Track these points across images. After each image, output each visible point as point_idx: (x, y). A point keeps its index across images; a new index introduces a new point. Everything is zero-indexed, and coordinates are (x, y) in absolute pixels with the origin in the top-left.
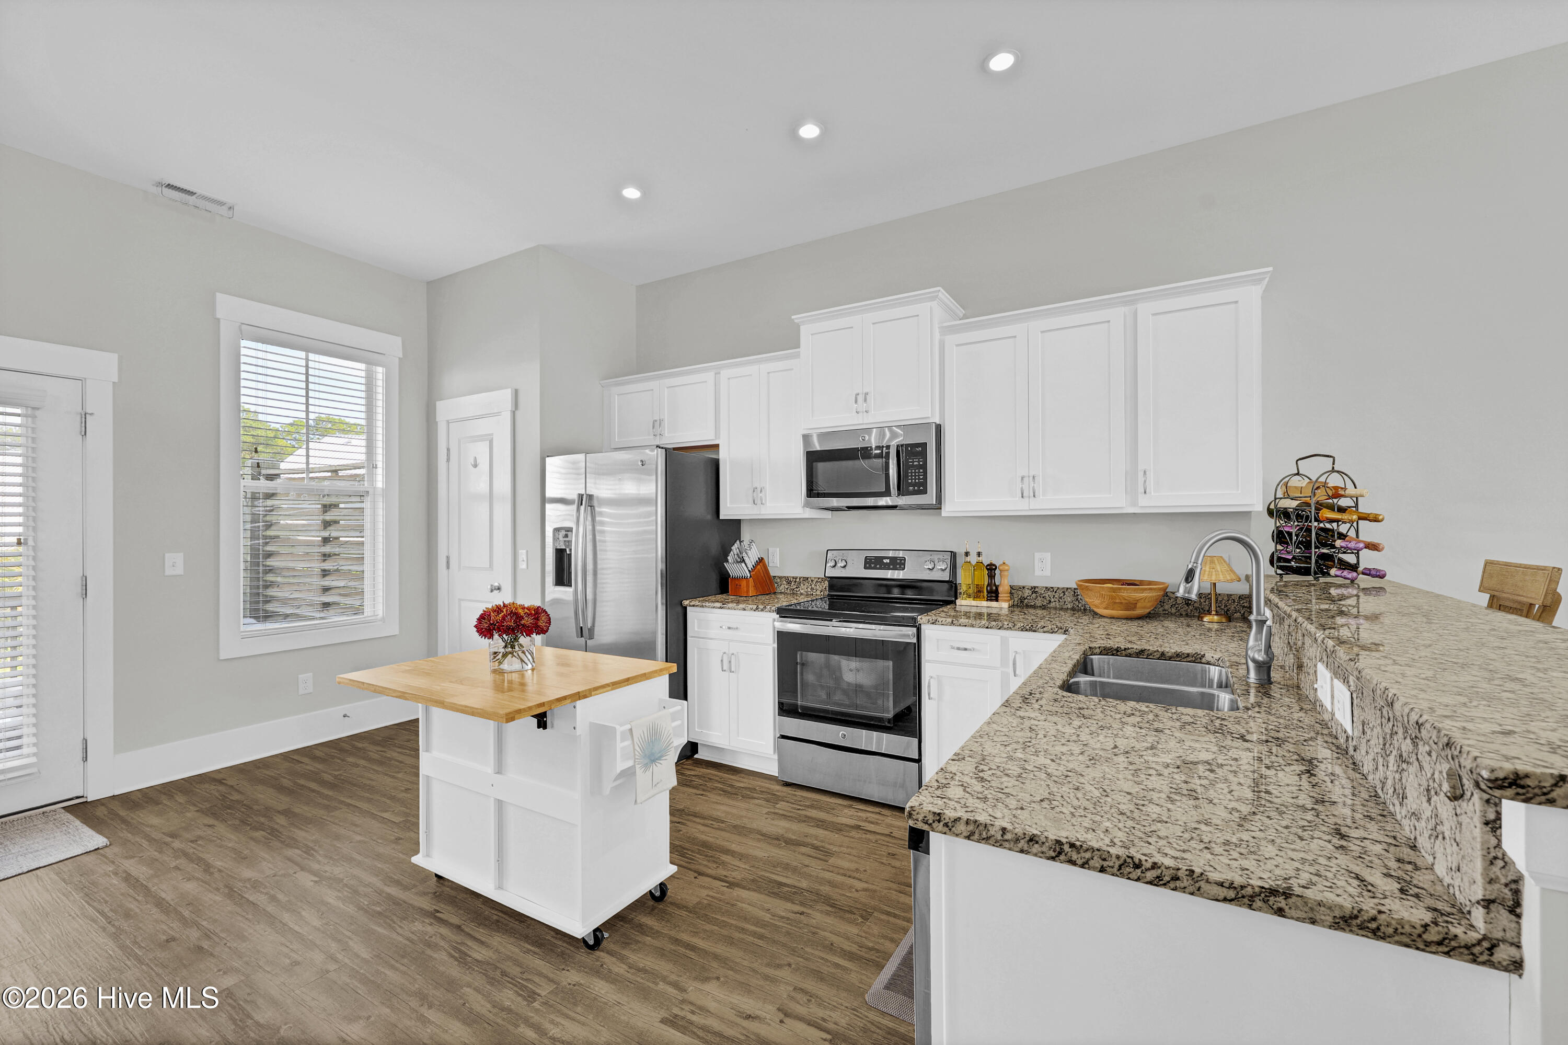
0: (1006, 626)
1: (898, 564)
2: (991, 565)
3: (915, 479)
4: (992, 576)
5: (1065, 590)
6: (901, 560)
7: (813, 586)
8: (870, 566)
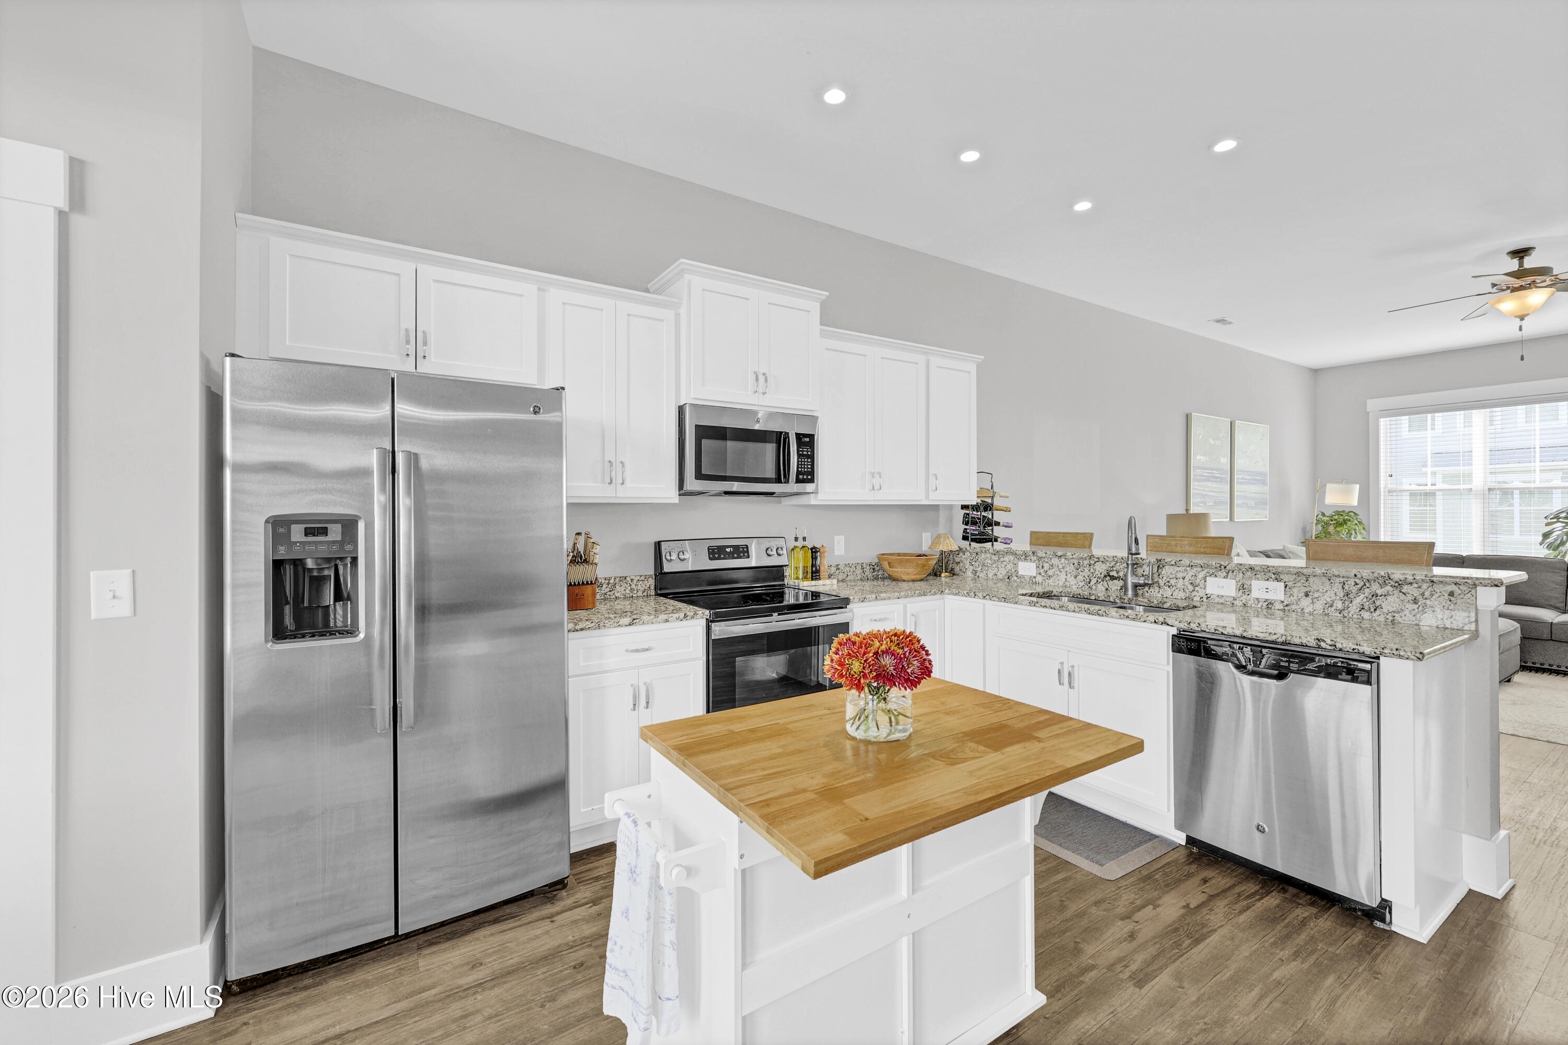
0: (910, 595)
1: (742, 552)
2: (814, 548)
3: (804, 468)
4: (814, 558)
5: (856, 565)
6: (743, 548)
7: (633, 586)
8: (714, 556)
